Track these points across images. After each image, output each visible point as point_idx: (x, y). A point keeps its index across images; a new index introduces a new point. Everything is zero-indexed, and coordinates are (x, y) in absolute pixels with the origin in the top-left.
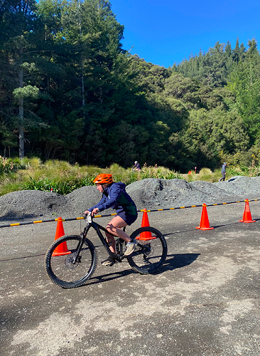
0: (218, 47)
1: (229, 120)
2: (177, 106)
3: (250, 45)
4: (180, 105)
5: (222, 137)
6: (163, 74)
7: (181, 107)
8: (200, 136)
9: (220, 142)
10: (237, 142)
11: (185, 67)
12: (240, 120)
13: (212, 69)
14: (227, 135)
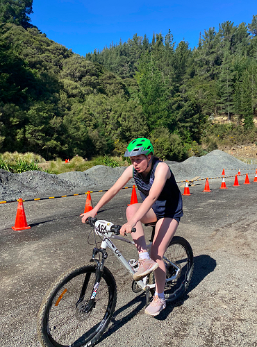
0: (136, 39)
1: (128, 109)
2: (72, 89)
3: (158, 38)
4: (76, 88)
5: (119, 124)
6: (62, 54)
7: (78, 90)
8: (93, 122)
9: (117, 130)
10: (135, 131)
11: (105, 55)
12: (140, 109)
13: (128, 59)
14: (125, 123)
